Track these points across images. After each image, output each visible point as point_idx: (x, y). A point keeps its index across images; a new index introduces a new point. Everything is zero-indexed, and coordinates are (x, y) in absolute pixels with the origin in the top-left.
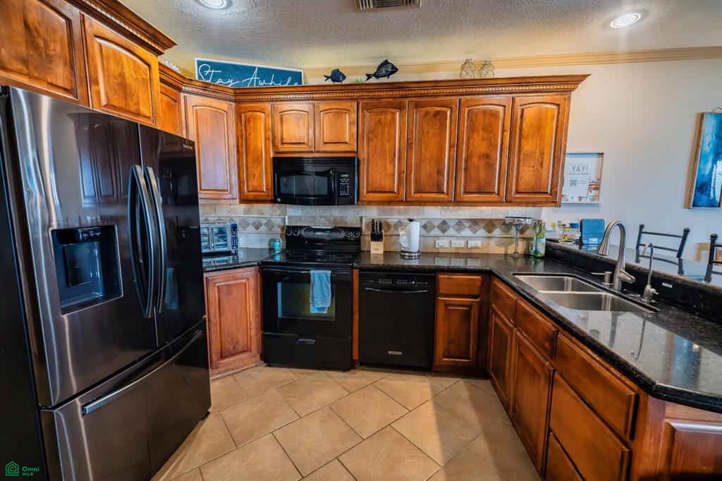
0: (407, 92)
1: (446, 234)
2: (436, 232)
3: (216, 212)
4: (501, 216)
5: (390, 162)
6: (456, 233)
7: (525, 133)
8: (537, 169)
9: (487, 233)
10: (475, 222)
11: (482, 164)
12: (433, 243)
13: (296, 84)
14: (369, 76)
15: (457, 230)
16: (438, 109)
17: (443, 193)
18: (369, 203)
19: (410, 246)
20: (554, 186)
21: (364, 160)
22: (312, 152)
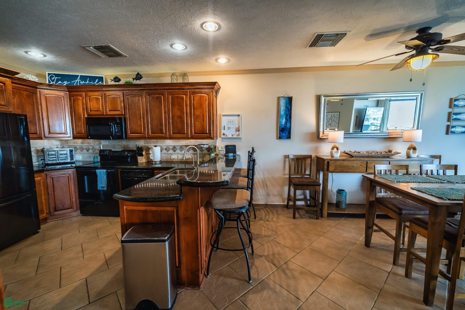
1: (176, 152)
2: (171, 151)
3: (67, 143)
5: (139, 119)
6: (180, 152)
7: (195, 107)
8: (202, 123)
9: (194, 152)
11: (179, 120)
12: (170, 157)
13: (100, 83)
14: (134, 79)
16: (158, 95)
17: (163, 133)
18: (132, 138)
19: (154, 158)
20: (210, 130)
21: (127, 118)
22: (104, 115)
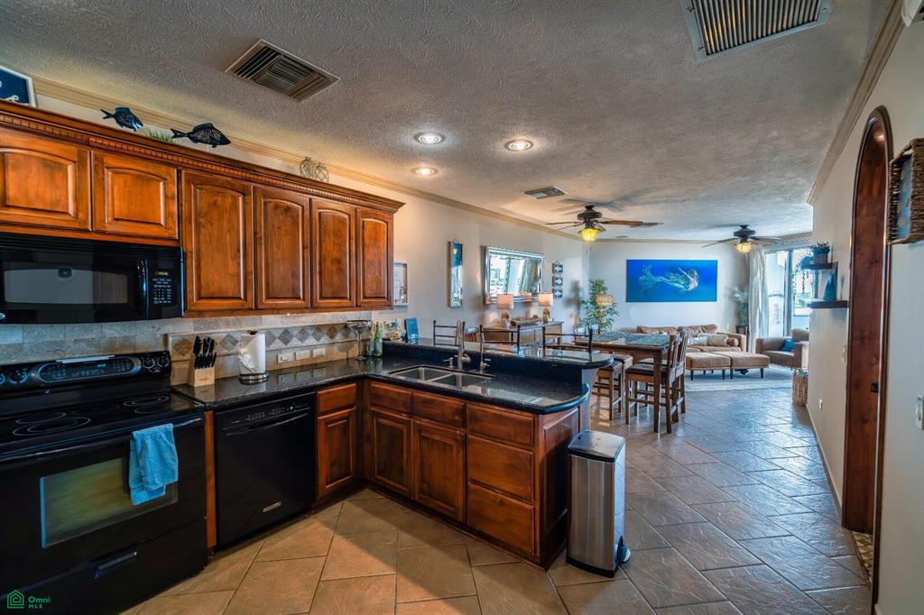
0: (252, 176)
1: (289, 345)
2: (278, 344)
4: (341, 320)
5: (233, 259)
6: (299, 343)
8: (377, 276)
9: (330, 339)
10: (318, 328)
12: (275, 359)
14: (177, 134)
15: (301, 340)
16: (288, 204)
17: (299, 298)
18: (202, 313)
20: (388, 291)
21: (192, 252)
22: (86, 231)
